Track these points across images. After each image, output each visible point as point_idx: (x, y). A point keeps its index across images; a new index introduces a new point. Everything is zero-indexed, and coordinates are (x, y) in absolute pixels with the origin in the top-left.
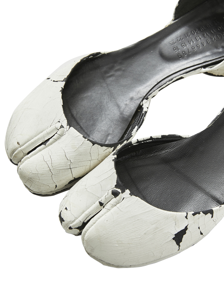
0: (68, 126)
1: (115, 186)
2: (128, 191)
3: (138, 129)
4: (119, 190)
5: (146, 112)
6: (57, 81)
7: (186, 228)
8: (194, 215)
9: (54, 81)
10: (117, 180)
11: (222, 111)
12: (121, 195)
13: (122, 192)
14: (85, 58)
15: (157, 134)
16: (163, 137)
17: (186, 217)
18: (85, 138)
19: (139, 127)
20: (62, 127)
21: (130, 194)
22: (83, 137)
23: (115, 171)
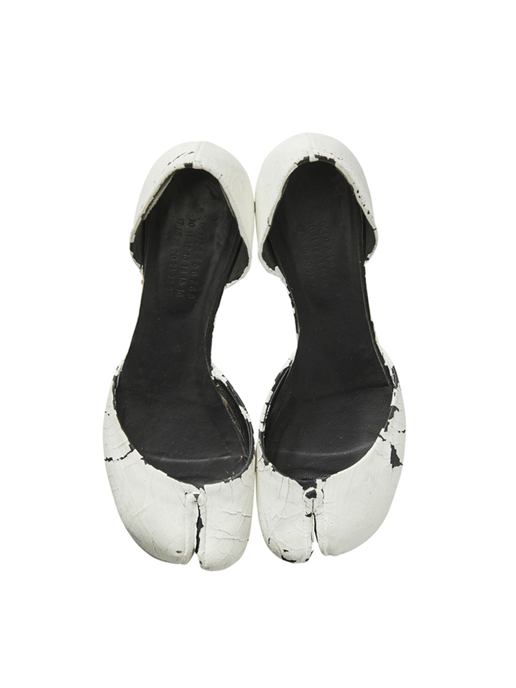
0: (201, 489)
1: (303, 489)
2: (319, 481)
3: (245, 410)
4: (311, 489)
5: (228, 382)
6: (126, 456)
7: (392, 447)
8: (386, 430)
9: (122, 458)
10: (300, 484)
11: (293, 307)
12: (318, 491)
13: (315, 487)
14: (114, 401)
15: (266, 394)
16: (273, 389)
17: (384, 440)
18: (229, 481)
19: (243, 406)
20: (197, 496)
21: (323, 481)
22: (226, 482)
23: (288, 478)
